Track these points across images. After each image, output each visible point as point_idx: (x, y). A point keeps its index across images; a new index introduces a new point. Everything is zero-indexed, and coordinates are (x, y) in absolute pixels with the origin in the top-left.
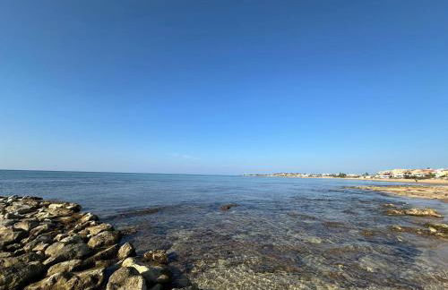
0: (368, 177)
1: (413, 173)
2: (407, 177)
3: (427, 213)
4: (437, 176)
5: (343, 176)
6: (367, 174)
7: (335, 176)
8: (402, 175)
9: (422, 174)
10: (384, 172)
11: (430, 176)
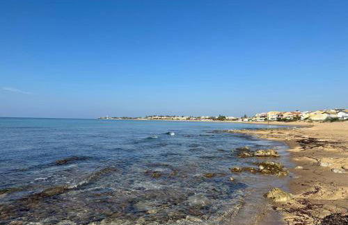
0: (246, 120)
1: (285, 116)
2: (279, 120)
3: (269, 154)
4: (302, 118)
5: (222, 118)
6: (245, 117)
7: (214, 119)
8: (275, 117)
9: (291, 117)
10: (260, 115)
11: (297, 118)
